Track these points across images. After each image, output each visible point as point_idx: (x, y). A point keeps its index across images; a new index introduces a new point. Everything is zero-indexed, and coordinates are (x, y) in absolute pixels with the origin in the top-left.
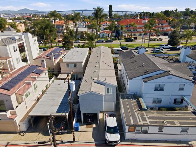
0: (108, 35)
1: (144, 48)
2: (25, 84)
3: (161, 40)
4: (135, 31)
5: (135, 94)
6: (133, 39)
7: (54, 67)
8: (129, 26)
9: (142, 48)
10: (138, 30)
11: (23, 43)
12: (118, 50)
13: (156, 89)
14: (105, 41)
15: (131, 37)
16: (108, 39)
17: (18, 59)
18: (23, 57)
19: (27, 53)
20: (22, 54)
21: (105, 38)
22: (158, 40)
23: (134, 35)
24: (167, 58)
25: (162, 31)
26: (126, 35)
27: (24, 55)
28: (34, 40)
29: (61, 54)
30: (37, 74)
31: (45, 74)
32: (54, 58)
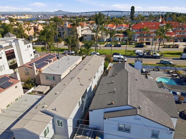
0: (119, 39)
1: (140, 62)
3: (177, 47)
4: (148, 36)
6: (145, 44)
7: (36, 77)
8: (142, 30)
9: (138, 61)
10: (152, 35)
11: (13, 49)
12: (119, 58)
13: (120, 129)
14: (113, 46)
15: (142, 42)
16: (118, 43)
19: (17, 60)
20: (11, 61)
21: (115, 42)
22: (173, 47)
23: (148, 40)
24: (172, 73)
25: (182, 36)
26: (138, 40)
27: (14, 62)
28: (28, 46)
29: (48, 62)
30: (2, 88)
31: (16, 87)
32: (36, 68)
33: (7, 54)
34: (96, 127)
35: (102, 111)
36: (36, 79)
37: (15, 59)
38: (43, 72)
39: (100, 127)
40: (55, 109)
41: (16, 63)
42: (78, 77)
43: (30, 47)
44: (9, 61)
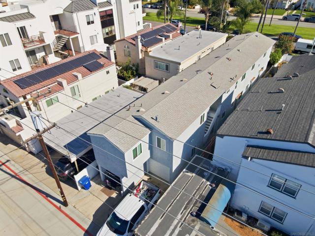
2: (56, 83)
5: (226, 169)
7: (139, 62)
11: (112, 9)
13: (273, 185)
14: (303, 19)
17: (95, 37)
18: (107, 34)
19: (116, 28)
20: (107, 30)
21: (310, 11)
27: (111, 32)
28: (134, 5)
29: (163, 39)
30: (88, 69)
31: (108, 72)
32: (142, 45)
33: (102, 17)
34: (224, 167)
35: (244, 142)
36: (139, 64)
37: (113, 27)
38: (150, 54)
39: (231, 169)
40: (156, 118)
41: (114, 34)
42: (209, 71)
43: (138, 7)
44: (104, 30)
